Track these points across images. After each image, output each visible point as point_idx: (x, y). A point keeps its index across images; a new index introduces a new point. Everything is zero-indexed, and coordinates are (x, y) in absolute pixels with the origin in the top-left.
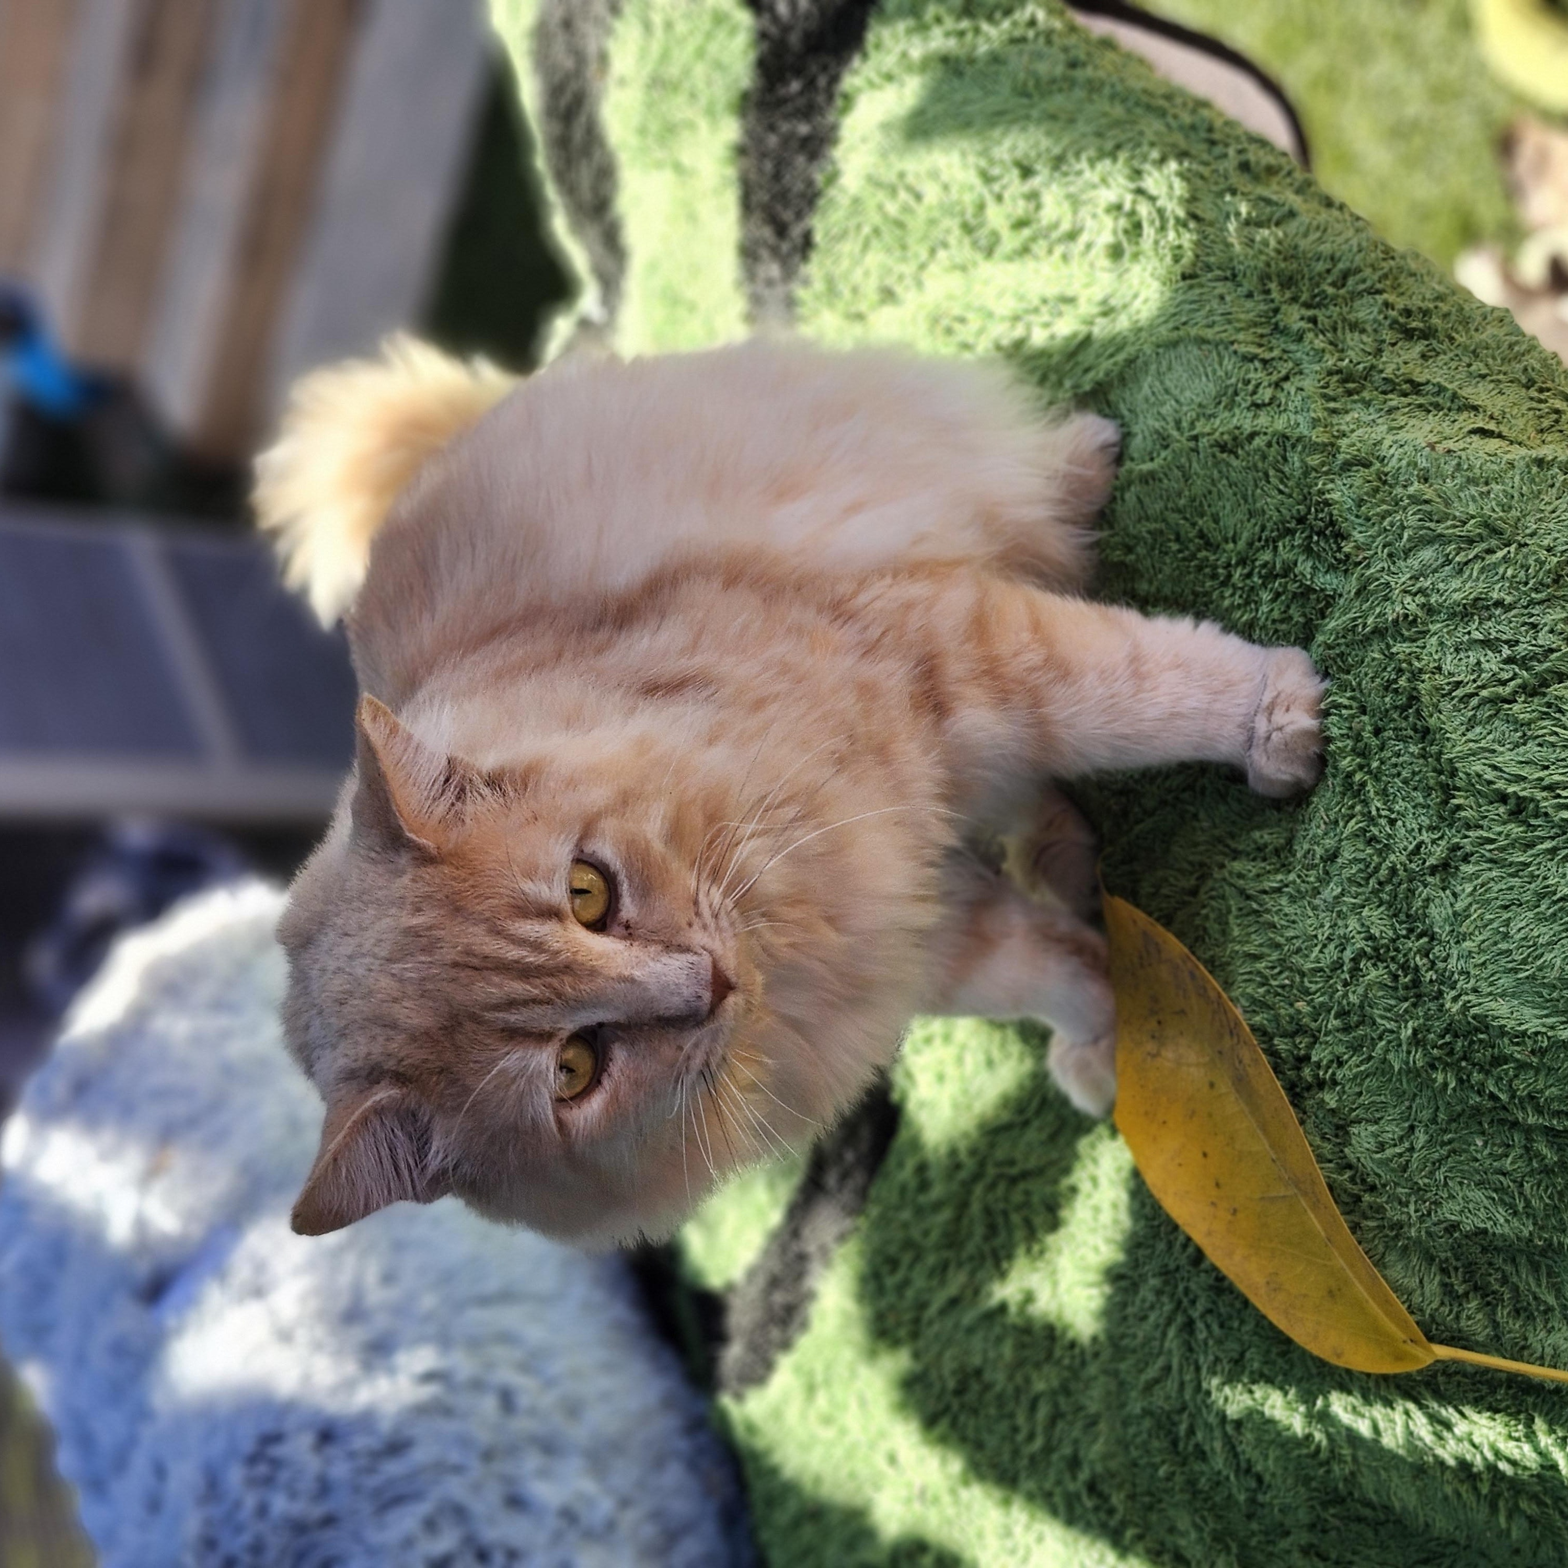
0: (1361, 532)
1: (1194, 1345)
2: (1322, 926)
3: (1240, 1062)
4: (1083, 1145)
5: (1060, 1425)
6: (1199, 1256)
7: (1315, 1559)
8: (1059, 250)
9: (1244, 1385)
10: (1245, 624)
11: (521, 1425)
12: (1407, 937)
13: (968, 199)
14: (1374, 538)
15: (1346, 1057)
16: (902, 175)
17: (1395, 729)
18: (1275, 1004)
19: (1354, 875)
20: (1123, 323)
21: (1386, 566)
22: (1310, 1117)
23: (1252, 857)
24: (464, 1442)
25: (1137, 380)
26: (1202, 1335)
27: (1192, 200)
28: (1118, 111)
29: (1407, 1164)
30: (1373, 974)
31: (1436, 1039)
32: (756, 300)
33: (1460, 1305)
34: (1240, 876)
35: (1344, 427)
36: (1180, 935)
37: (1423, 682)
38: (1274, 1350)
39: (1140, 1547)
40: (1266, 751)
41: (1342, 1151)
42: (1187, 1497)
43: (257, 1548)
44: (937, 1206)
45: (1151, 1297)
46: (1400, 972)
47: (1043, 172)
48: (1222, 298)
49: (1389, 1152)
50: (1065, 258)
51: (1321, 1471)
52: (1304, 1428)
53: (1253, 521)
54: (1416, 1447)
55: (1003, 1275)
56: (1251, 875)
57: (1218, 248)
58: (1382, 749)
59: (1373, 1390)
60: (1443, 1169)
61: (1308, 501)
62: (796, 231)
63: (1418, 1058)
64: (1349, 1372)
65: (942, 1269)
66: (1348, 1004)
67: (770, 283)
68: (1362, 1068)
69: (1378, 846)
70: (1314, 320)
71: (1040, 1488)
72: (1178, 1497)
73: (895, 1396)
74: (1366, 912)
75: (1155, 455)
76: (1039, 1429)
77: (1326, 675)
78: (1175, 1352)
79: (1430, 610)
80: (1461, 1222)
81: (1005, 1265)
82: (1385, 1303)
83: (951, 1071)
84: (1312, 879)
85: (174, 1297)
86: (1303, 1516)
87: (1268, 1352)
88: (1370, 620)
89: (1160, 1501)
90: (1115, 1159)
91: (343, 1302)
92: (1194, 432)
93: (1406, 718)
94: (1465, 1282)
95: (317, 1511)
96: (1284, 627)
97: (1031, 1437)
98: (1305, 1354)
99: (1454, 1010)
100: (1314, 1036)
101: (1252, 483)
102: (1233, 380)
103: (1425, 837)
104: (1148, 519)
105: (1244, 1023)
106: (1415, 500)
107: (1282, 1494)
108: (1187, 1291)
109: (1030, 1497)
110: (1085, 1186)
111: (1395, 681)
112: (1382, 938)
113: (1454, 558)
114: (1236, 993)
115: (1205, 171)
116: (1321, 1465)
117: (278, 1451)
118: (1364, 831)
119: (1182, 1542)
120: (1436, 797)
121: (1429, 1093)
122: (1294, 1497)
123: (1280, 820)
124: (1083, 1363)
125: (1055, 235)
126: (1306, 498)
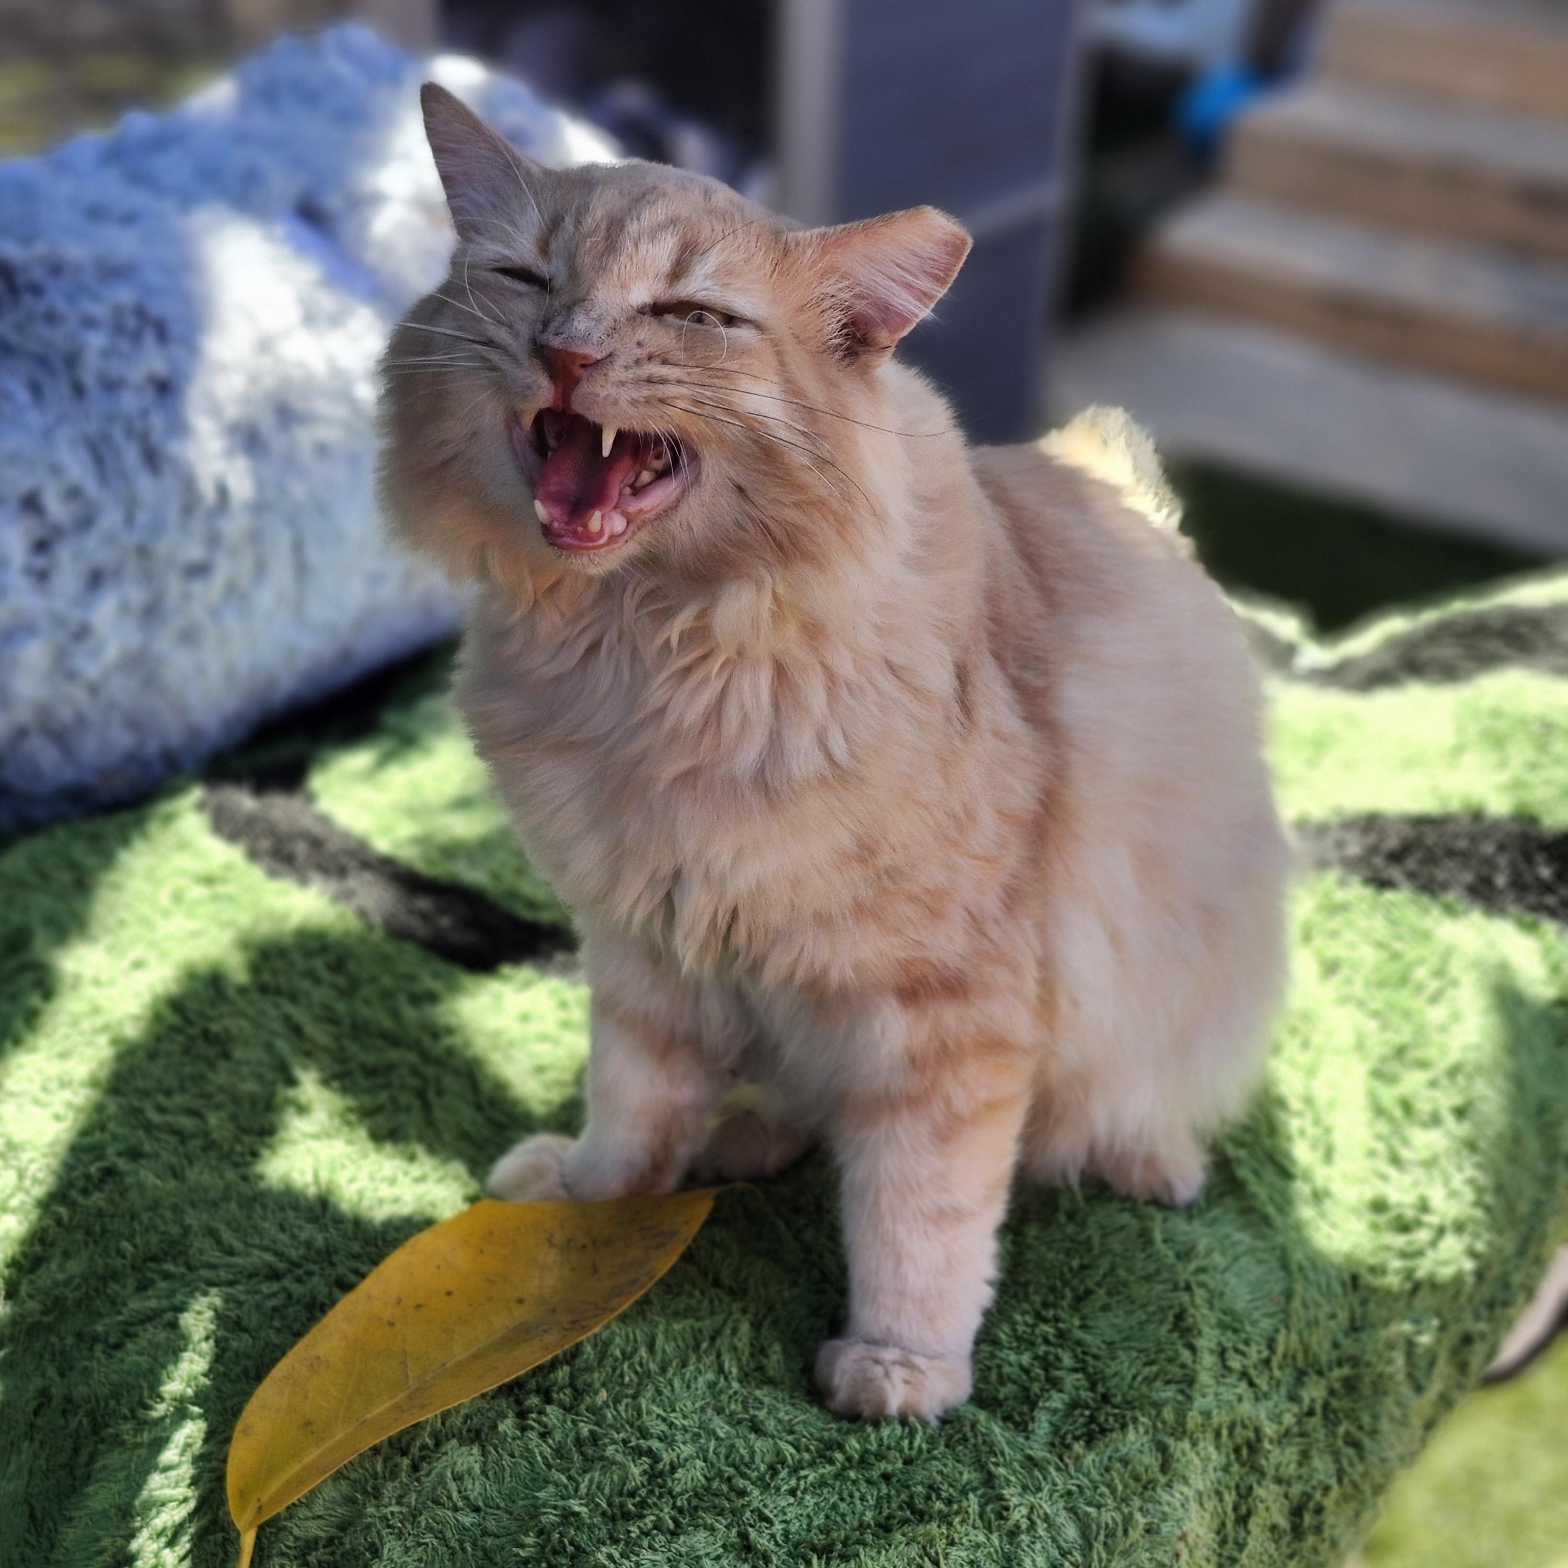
0: (1093, 1461)
1: (256, 1279)
2: (685, 1417)
3: (545, 1331)
4: (458, 1168)
5: (173, 1140)
6: (346, 1286)
7: (35, 1403)
8: (1380, 1147)
9: (214, 1332)
10: (996, 1335)
11: (174, 585)
12: (674, 1506)
13: (1431, 1053)
14: (1087, 1475)
15: (550, 1441)
16: (1455, 983)
17: (889, 1496)
18: (604, 1367)
19: (738, 1451)
20: (1306, 1212)
21: (1059, 1488)
22: (488, 1403)
23: (755, 1342)
24: (157, 527)
25: (1247, 1227)
26: (265, 1288)
27: (1433, 1285)
28: (1524, 1207)
29: (440, 1504)
30: (635, 1471)
31: (570, 1536)
32: (1321, 830)
33: (296, 1558)
34: (735, 1331)
35: (1201, 1445)
36: (673, 1271)
37: (939, 1527)
38: (249, 1363)
39: (48, 1222)
40: (863, 1359)
41: (454, 1436)
42: (100, 1270)
43: (51, 318)
44: (395, 1014)
45: (304, 1235)
46: (638, 1499)
47: (1461, 1129)
48: (1333, 1316)
49: (453, 1486)
50: (1372, 1154)
51: (125, 1411)
52: (168, 1392)
53: (1103, 1346)
54: (150, 1510)
55: (325, 1082)
56: (736, 1341)
57: (1384, 1313)
58: (869, 1482)
59: (208, 1466)
60: (435, 1542)
61: (1125, 1406)
62: (1395, 873)
63: (550, 1518)
64: (228, 1440)
65: (329, 1018)
66: (605, 1445)
67: (1340, 845)
68: (539, 1458)
69: (767, 1477)
70: (1311, 1413)
71: (109, 1119)
72: (100, 1261)
73: (203, 969)
74: (699, 1463)
75: (1170, 1244)
76: (169, 1118)
77: (944, 1421)
78: (249, 1260)
79: (1013, 1534)
80: (381, 1561)
81: (336, 1084)
82: (299, 1480)
83: (533, 1029)
84: (733, 1407)
85: (304, 232)
86: (80, 1391)
87: (248, 1357)
88: (1002, 1471)
89: (96, 1242)
90: (444, 1201)
91: (298, 404)
92: (1195, 1288)
93: (900, 1508)
94: (319, 1562)
95: (88, 377)
96: (993, 1376)
97: (161, 1109)
98: (246, 1395)
99: (599, 1556)
100: (572, 1407)
101: (1143, 1346)
102: (1249, 1328)
103: (778, 1528)
104: (1104, 1236)
105: (584, 1337)
106: (1128, 1521)
107: (102, 1369)
108: (310, 1274)
109: (99, 1108)
110: (415, 1170)
111: (939, 1497)
112: (673, 1481)
113: (1067, 1560)
114: (615, 1327)
115: (1463, 1299)
116: (132, 1411)
117: (149, 339)
118: (783, 1462)
119: (54, 1266)
120: (819, 1539)
121: (514, 1528)
122: (100, 1381)
123: (792, 1371)
124: (236, 1165)
125: (1396, 1143)
126: (1129, 1404)
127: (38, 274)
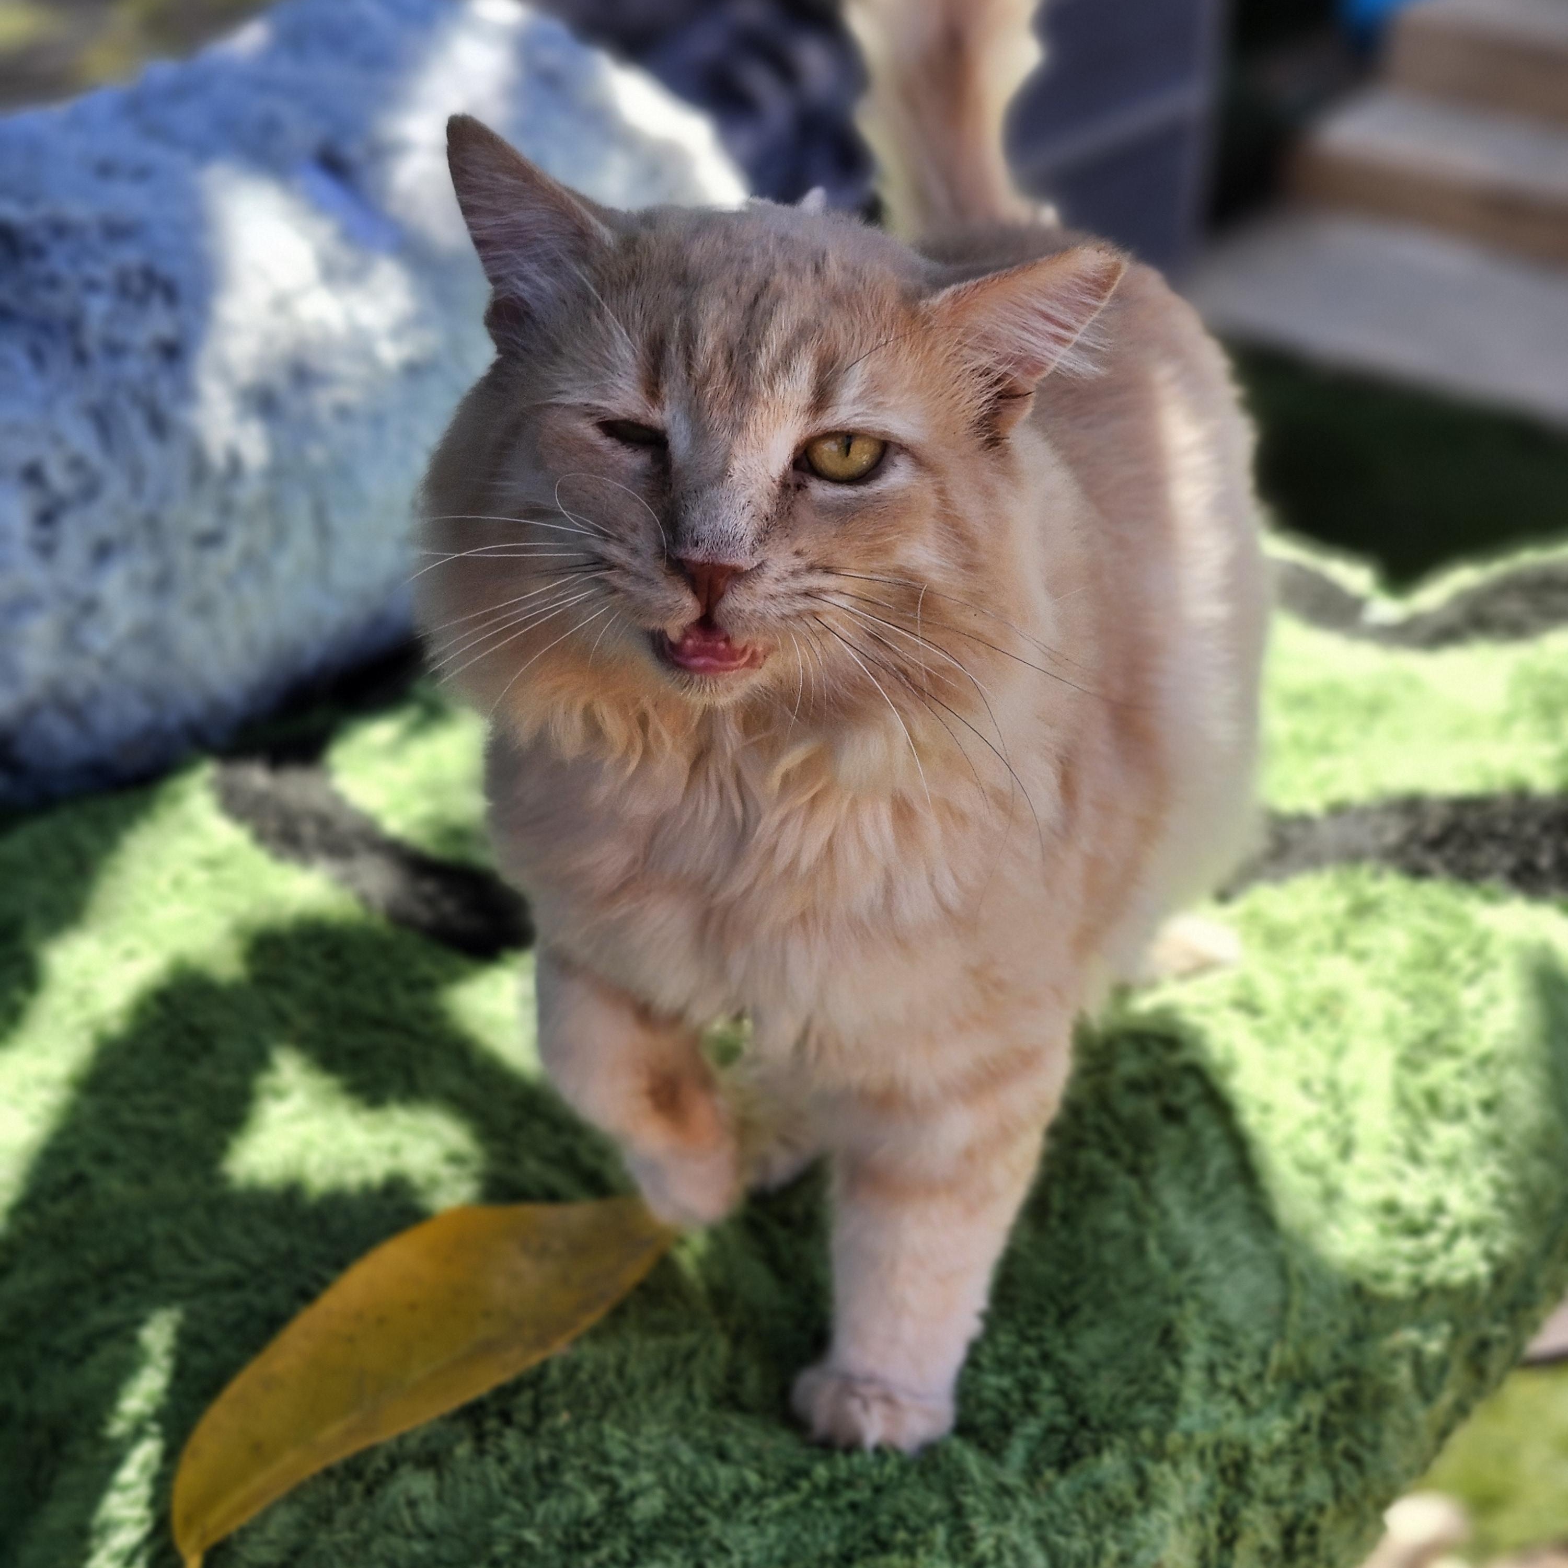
0: (1066, 1488)
1: (217, 1291)
3: (508, 1347)
5: (146, 1143)
6: (308, 1297)
8: (1399, 1142)
9: (174, 1347)
11: (184, 556)
12: (631, 1537)
13: (1462, 1040)
14: (1059, 1503)
15: (508, 1466)
16: (1493, 965)
17: (854, 1526)
18: (569, 1390)
19: (701, 1479)
21: (1029, 1516)
22: (446, 1424)
23: (731, 1364)
24: (165, 495)
25: (1249, 1228)
26: (227, 1300)
27: (1444, 1290)
29: (392, 1531)
30: (593, 1500)
32: (1361, 814)
34: (711, 1352)
35: (1184, 1466)
37: (902, 1558)
38: (206, 1379)
39: (17, 1231)
41: (409, 1460)
42: (66, 1282)
43: (52, 282)
45: (267, 1240)
46: (594, 1529)
47: (1487, 1124)
48: (1333, 1326)
49: (406, 1512)
50: (1390, 1149)
51: (84, 1428)
52: (128, 1411)
53: (1087, 1367)
54: (107, 1530)
56: (711, 1365)
57: (1389, 1321)
58: (835, 1511)
61: (1101, 1429)
62: (1432, 861)
66: (563, 1471)
68: (495, 1485)
69: (730, 1506)
70: (1305, 1429)
71: (83, 1121)
72: (65, 1272)
74: (660, 1492)
75: (1165, 1252)
76: (144, 1119)
84: (700, 1432)
85: (323, 184)
86: (42, 1407)
87: (205, 1374)
88: (971, 1500)
89: (62, 1253)
91: (316, 365)
92: (1187, 1300)
93: (864, 1538)
95: (91, 343)
96: (973, 1402)
97: (137, 1110)
100: (532, 1430)
101: (1126, 1364)
102: (1241, 1341)
103: (737, 1559)
104: (1097, 1244)
105: (551, 1353)
106: (1099, 1549)
108: (273, 1282)
109: (77, 1109)
111: (904, 1527)
112: (632, 1510)
114: (584, 1345)
115: (1478, 1303)
116: (90, 1428)
117: (157, 300)
118: (747, 1491)
119: (20, 1275)
123: (768, 1397)
125: (1417, 1138)
126: (1106, 1427)
127: (42, 236)
